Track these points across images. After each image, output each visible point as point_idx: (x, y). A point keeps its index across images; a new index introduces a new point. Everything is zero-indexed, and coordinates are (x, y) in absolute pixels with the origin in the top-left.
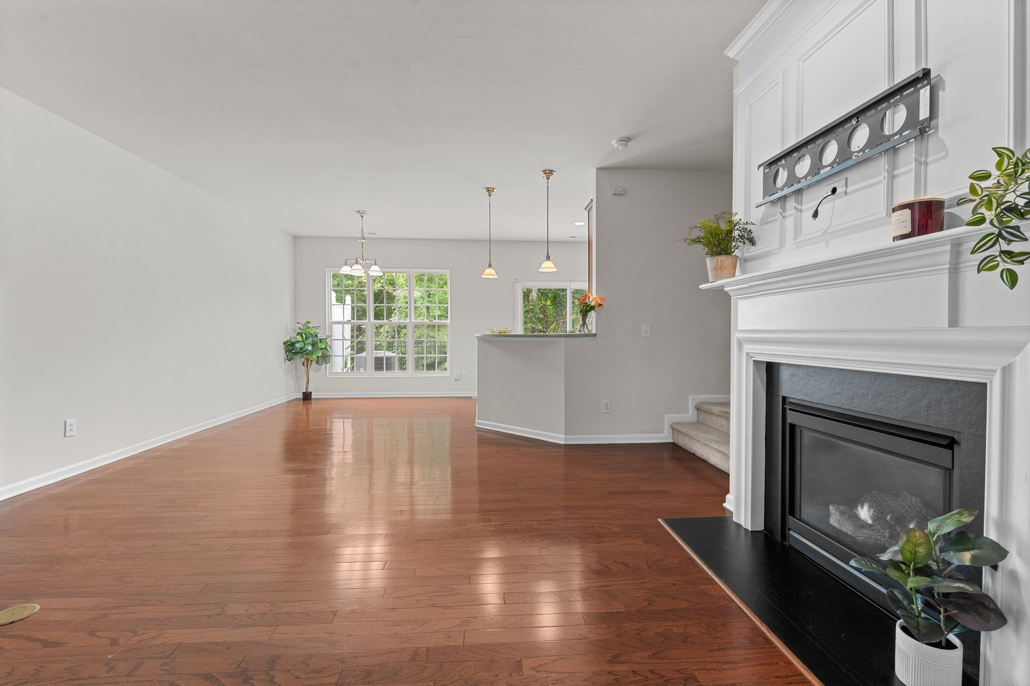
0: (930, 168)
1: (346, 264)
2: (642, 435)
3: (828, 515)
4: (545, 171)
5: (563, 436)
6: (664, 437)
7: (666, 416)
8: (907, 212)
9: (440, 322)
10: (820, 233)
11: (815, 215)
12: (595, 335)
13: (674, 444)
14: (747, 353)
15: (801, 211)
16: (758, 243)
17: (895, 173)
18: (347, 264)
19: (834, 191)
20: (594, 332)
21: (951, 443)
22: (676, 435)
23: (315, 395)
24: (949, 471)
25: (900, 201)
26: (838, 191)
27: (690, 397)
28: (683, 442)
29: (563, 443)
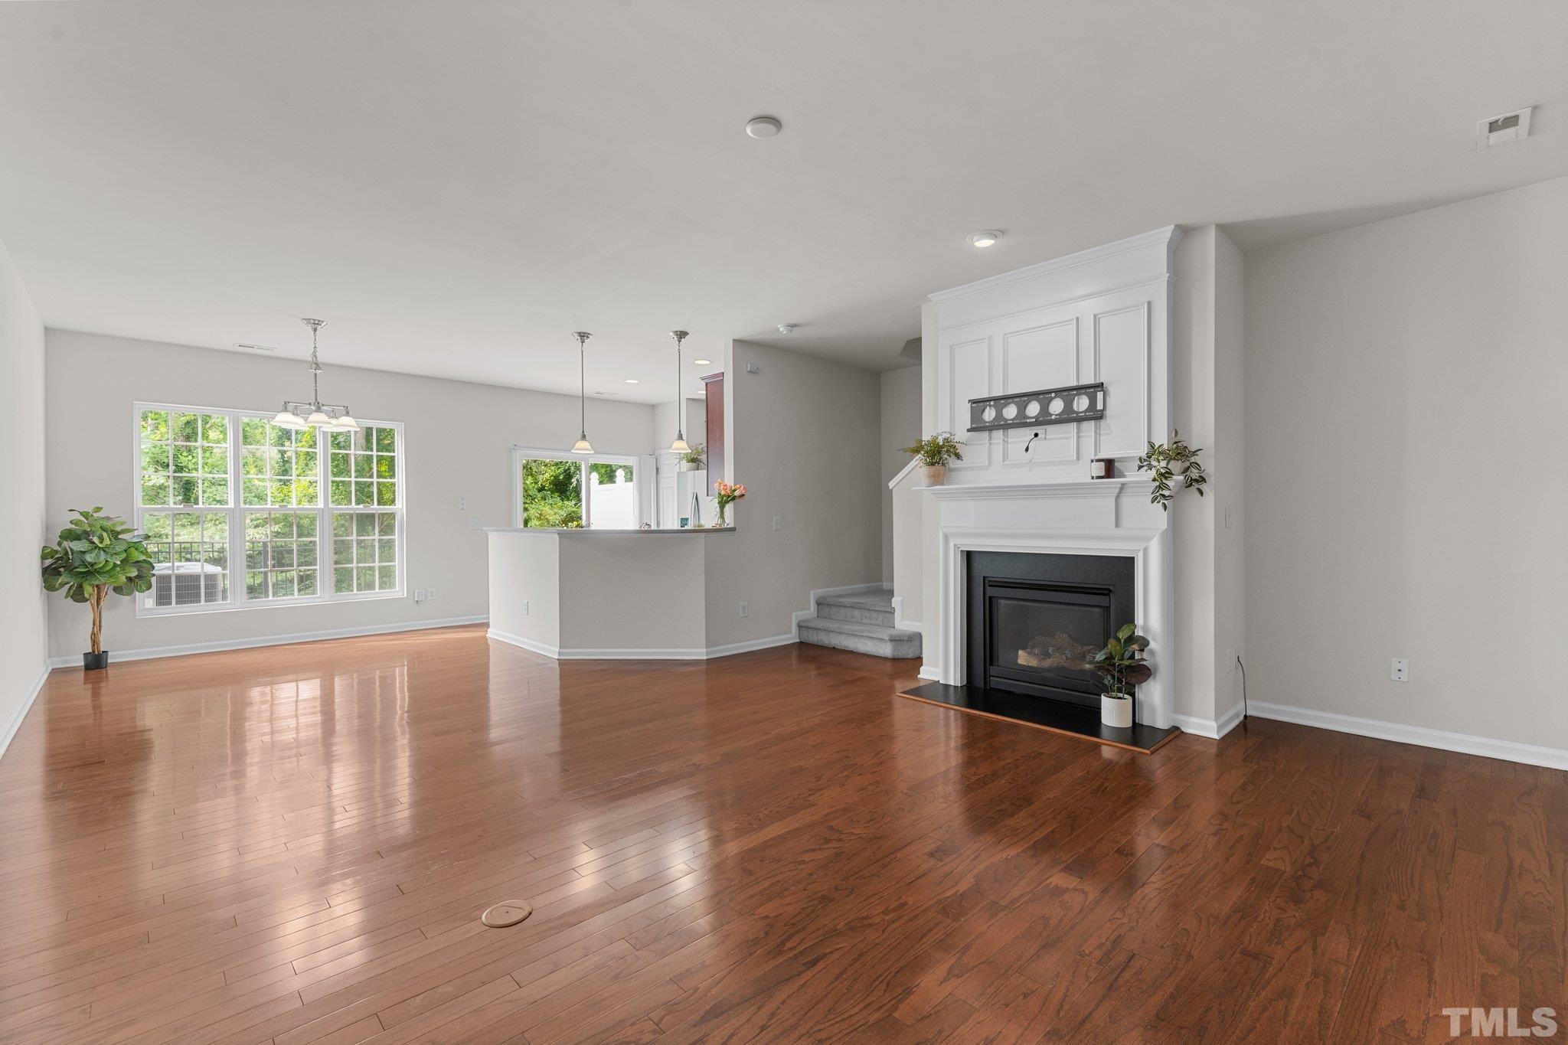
0: (1102, 437)
1: (285, 409)
2: (777, 638)
3: (1017, 656)
4: (676, 333)
5: (705, 650)
6: (791, 637)
7: (794, 614)
8: (1103, 464)
9: (381, 509)
10: (1026, 461)
11: (1027, 450)
12: (733, 529)
13: (801, 642)
14: (955, 545)
15: (1007, 442)
16: (964, 458)
17: (1080, 434)
18: (288, 409)
19: (1036, 435)
20: (731, 525)
21: (1107, 592)
22: (805, 633)
23: (113, 657)
24: (1108, 608)
25: (1099, 457)
26: (1040, 436)
27: (812, 593)
28: (813, 638)
29: (705, 658)
